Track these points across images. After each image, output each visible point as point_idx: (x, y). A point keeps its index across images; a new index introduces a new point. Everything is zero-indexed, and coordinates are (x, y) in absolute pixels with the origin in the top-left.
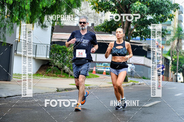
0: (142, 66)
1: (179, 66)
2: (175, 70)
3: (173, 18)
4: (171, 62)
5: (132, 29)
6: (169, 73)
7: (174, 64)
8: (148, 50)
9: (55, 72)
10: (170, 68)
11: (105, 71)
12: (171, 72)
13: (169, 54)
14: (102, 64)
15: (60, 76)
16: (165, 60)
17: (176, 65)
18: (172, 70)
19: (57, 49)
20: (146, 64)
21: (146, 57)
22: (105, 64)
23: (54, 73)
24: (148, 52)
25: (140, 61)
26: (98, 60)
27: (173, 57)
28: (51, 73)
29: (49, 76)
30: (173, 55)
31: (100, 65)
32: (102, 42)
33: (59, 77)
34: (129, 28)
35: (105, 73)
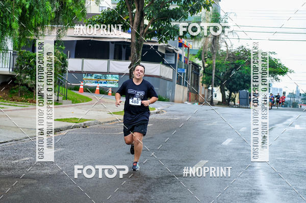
0: (157, 79)
1: (215, 76)
2: (208, 83)
3: (211, 6)
4: (202, 69)
5: (146, 26)
6: (200, 87)
7: (207, 72)
8: (166, 53)
9: (24, 94)
10: (201, 80)
11: (98, 88)
12: (202, 85)
13: (200, 57)
14: (92, 76)
15: (32, 100)
16: (192, 66)
17: (211, 75)
18: (203, 82)
19: (26, 58)
20: (163, 75)
21: (163, 63)
22: (98, 76)
23: (21, 95)
24: (167, 55)
25: (154, 70)
26: (85, 70)
27: (206, 61)
28: (18, 95)
29: (13, 100)
30: (205, 59)
31: (89, 77)
32: (92, 39)
33: (30, 102)
34: (142, 23)
35: (99, 92)
